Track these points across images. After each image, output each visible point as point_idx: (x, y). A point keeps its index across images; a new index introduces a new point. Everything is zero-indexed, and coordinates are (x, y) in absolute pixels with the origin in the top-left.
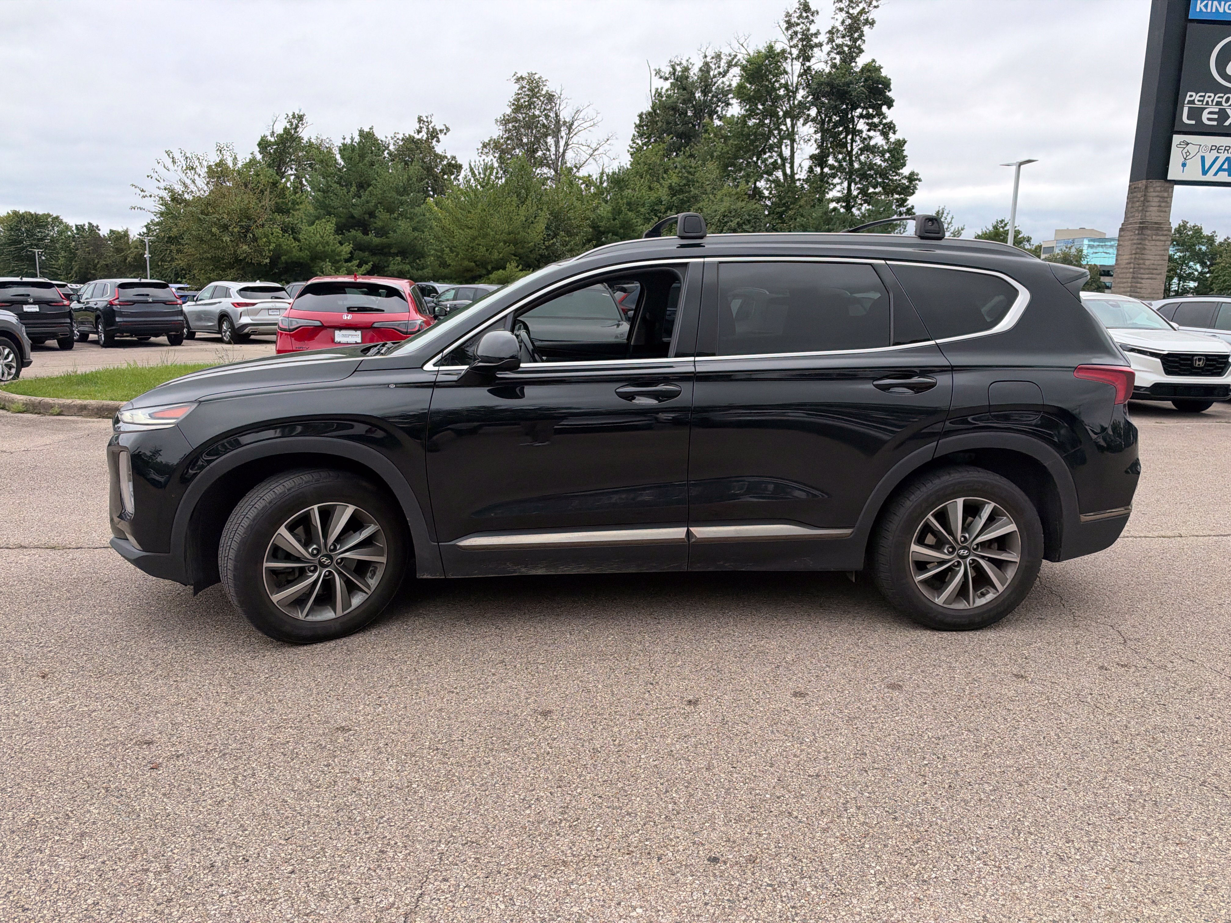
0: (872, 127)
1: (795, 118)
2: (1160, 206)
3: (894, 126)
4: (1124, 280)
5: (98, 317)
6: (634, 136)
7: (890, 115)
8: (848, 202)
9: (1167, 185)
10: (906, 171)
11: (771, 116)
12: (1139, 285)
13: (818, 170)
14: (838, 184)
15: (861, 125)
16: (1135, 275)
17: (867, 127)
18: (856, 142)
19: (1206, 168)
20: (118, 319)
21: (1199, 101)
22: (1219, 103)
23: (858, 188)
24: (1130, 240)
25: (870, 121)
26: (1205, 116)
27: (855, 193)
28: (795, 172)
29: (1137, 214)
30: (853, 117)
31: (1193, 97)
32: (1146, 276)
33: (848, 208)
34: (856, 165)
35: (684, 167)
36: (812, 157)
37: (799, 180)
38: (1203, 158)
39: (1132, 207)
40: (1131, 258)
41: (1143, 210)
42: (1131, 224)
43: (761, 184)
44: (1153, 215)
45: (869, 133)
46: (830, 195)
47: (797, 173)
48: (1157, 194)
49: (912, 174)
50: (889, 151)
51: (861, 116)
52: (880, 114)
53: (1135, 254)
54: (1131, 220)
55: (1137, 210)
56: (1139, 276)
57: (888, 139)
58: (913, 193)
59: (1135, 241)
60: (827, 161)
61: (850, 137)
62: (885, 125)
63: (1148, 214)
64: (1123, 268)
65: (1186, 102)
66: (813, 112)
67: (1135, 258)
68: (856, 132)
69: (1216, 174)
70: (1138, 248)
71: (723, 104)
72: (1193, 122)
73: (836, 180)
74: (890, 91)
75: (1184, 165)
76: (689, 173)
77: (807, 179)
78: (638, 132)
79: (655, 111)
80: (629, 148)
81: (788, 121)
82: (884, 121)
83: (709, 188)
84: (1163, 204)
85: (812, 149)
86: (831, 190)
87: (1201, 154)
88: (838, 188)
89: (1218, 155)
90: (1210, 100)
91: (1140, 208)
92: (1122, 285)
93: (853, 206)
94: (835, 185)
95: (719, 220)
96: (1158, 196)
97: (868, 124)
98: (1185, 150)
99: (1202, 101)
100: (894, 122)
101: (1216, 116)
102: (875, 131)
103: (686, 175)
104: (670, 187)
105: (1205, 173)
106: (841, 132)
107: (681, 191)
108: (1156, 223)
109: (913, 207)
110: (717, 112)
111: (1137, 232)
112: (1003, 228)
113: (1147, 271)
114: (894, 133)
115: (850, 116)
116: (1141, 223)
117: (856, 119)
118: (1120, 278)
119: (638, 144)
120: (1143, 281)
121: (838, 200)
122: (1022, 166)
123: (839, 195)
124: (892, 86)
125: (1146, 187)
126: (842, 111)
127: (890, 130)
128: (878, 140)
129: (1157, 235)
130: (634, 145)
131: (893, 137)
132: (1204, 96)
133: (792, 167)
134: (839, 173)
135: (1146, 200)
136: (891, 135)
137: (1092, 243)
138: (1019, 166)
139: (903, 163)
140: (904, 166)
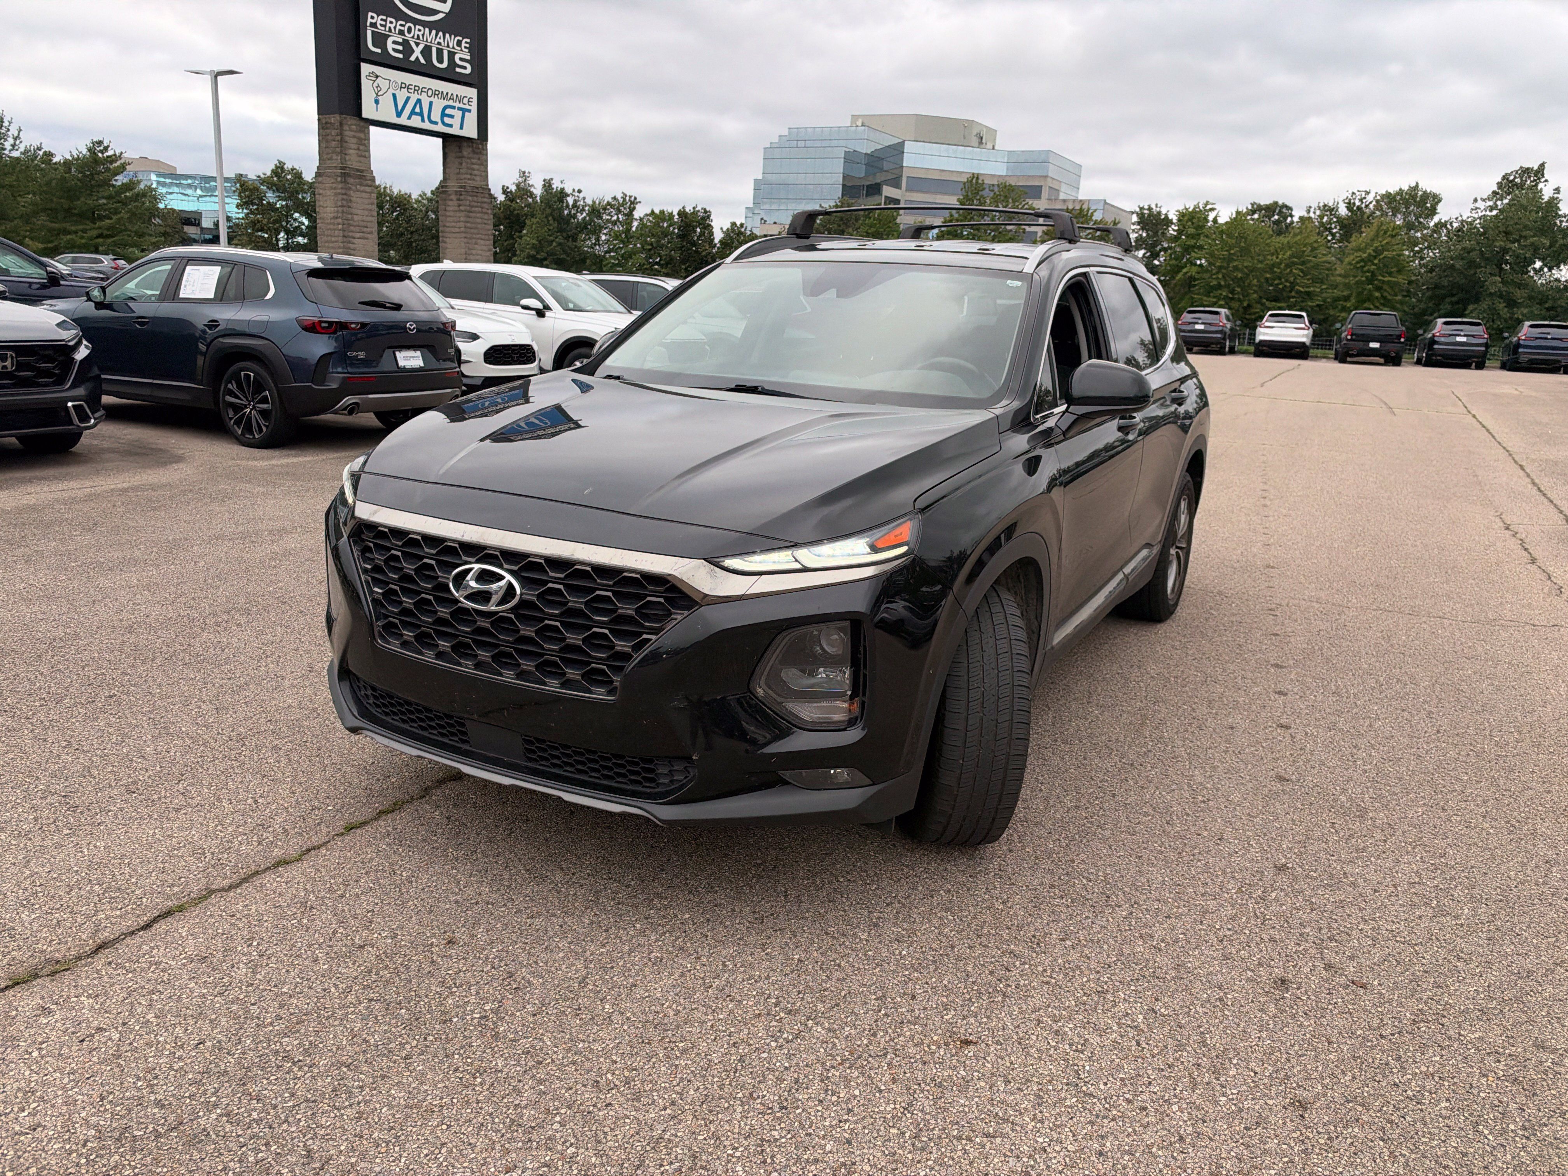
2: (358, 149)
4: (333, 239)
9: (362, 124)
12: (352, 246)
16: (346, 234)
19: (400, 108)
21: (381, 25)
22: (401, 33)
24: (332, 188)
26: (390, 46)
29: (335, 157)
31: (372, 18)
32: (358, 235)
38: (394, 96)
39: (326, 147)
40: (338, 212)
41: (341, 152)
42: (329, 168)
44: (353, 161)
48: (353, 133)
53: (342, 206)
54: (329, 163)
55: (334, 152)
56: (351, 234)
59: (338, 191)
63: (347, 158)
64: (327, 224)
65: (368, 24)
67: (343, 212)
69: (409, 118)
70: (343, 199)
72: (379, 51)
75: (377, 102)
84: (361, 148)
87: (391, 91)
89: (409, 95)
90: (392, 26)
91: (338, 150)
92: (331, 245)
96: (354, 137)
98: (375, 85)
99: (385, 26)
101: (400, 48)
105: (399, 114)
108: (358, 170)
111: (339, 179)
112: (102, 152)
113: (357, 229)
116: (342, 168)
118: (328, 236)
120: (355, 241)
122: (219, 78)
125: (341, 124)
129: (361, 185)
132: (385, 21)
135: (342, 140)
137: (162, 180)
138: (216, 77)
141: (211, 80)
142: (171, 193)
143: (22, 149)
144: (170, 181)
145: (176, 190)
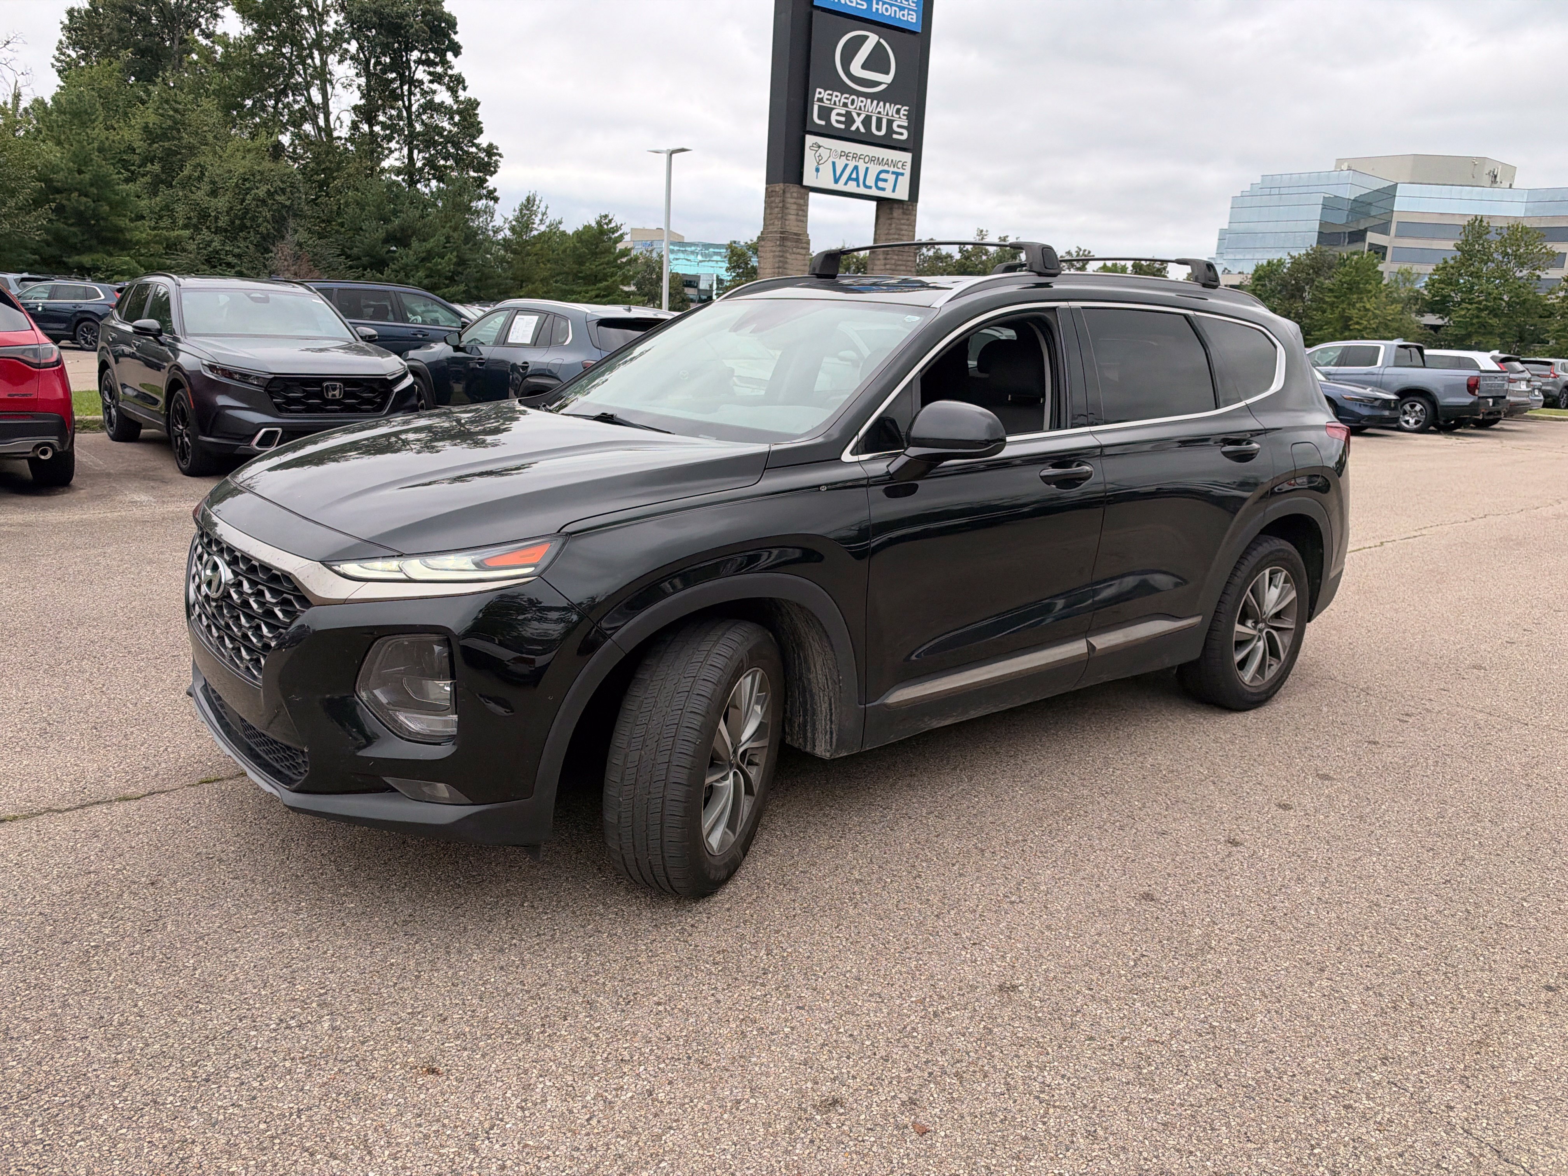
0: (437, 78)
1: (325, 52)
2: (797, 215)
3: (464, 81)
6: (61, 42)
7: (458, 65)
8: (411, 175)
9: (803, 191)
10: (483, 141)
11: (292, 45)
13: (365, 127)
14: (396, 150)
15: (420, 74)
17: (429, 78)
18: (415, 95)
19: (838, 175)
21: (827, 99)
22: (845, 105)
23: (424, 158)
24: (770, 251)
25: (432, 69)
26: (834, 117)
27: (419, 164)
28: (332, 127)
29: (776, 223)
30: (408, 61)
31: (820, 93)
33: (412, 183)
34: (419, 127)
35: (167, 102)
36: (355, 108)
37: (340, 138)
38: (834, 163)
39: (770, 214)
41: (782, 217)
42: (771, 232)
43: (285, 139)
44: (792, 226)
45: (431, 85)
46: (385, 164)
47: (335, 129)
48: (794, 200)
49: (490, 146)
50: (459, 112)
51: (419, 62)
52: (444, 63)
53: (779, 268)
54: (771, 228)
55: (776, 218)
57: (458, 97)
58: (495, 172)
59: (777, 253)
60: (376, 116)
61: (406, 87)
62: (451, 77)
63: (787, 223)
65: (816, 99)
66: (353, 47)
68: (414, 83)
69: (846, 184)
70: (780, 261)
71: (209, 15)
72: (823, 123)
73: (393, 145)
74: (456, 33)
75: (817, 170)
76: (176, 111)
77: (350, 137)
78: (68, 38)
79: (95, 10)
80: (53, 61)
81: (316, 54)
82: (450, 72)
83: (210, 137)
84: (800, 213)
85: (355, 98)
86: (387, 156)
87: (831, 159)
88: (396, 154)
89: (848, 162)
90: (837, 99)
91: (780, 215)
93: (419, 181)
94: (391, 151)
95: (237, 185)
96: (795, 203)
97: (430, 73)
98: (817, 154)
99: (830, 100)
100: (463, 75)
101: (843, 119)
102: (439, 83)
103: (171, 113)
104: (146, 128)
105: (836, 181)
106: (395, 79)
107: (164, 136)
108: (796, 234)
109: (495, 190)
110: (199, 25)
111: (778, 243)
112: (607, 224)
114: (465, 89)
115: (404, 59)
116: (782, 233)
117: (412, 64)
119: (69, 56)
121: (398, 172)
122: (673, 155)
123: (398, 164)
124: (458, 28)
125: (784, 192)
126: (394, 50)
127: (459, 84)
128: (443, 96)
129: (798, 248)
130: (63, 57)
131: (462, 95)
132: (831, 95)
133: (327, 120)
134: (396, 135)
135: (784, 207)
136: (461, 92)
137: (671, 247)
138: (671, 155)
139: (480, 131)
140: (481, 136)
141: (665, 156)
142: (677, 259)
143: (547, 223)
144: (676, 248)
145: (681, 256)
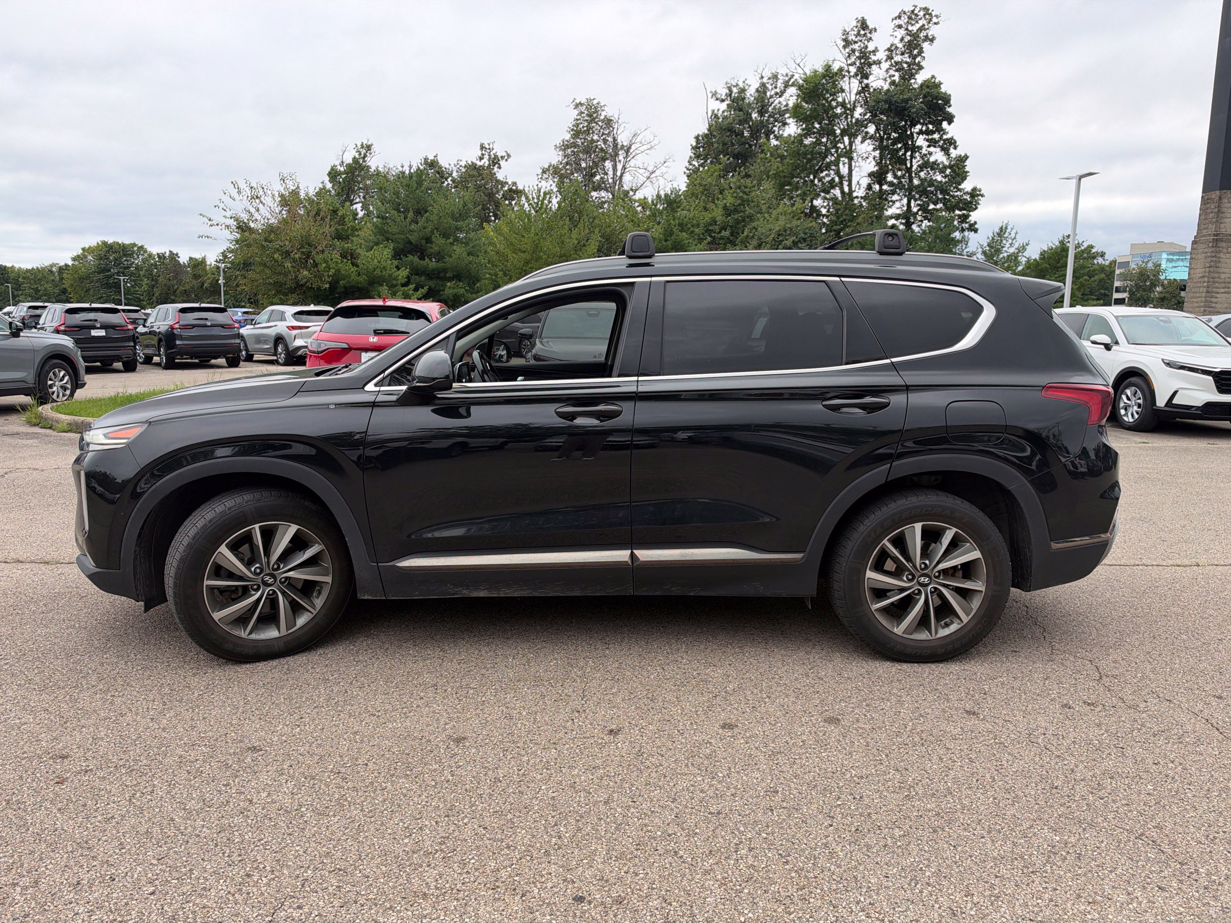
0: (932, 143)
1: (853, 136)
3: (955, 142)
4: (1198, 295)
5: (160, 340)
6: (691, 157)
7: (951, 130)
8: (907, 219)
10: (967, 186)
11: (828, 135)
12: (1214, 300)
13: (877, 187)
14: (897, 201)
15: (921, 141)
16: (1210, 290)
17: (927, 143)
18: (915, 158)
20: (178, 342)
23: (918, 205)
24: (1203, 252)
25: (930, 137)
27: (915, 210)
28: (853, 189)
29: (1210, 226)
30: (912, 134)
32: (1223, 290)
33: (908, 225)
34: (916, 182)
35: (739, 188)
36: (871, 175)
37: (857, 197)
39: (1206, 219)
40: (1205, 272)
41: (1217, 221)
42: (1204, 236)
43: (818, 202)
44: (1228, 228)
45: (928, 149)
46: (890, 212)
47: (855, 191)
48: (1230, 205)
49: (974, 189)
50: (951, 167)
51: (921, 132)
52: (940, 130)
53: (1209, 267)
54: (1204, 232)
55: (1211, 222)
56: (1214, 290)
57: (949, 155)
58: (976, 208)
59: (1209, 254)
60: (885, 178)
61: (909, 153)
62: (944, 140)
63: (1222, 226)
64: (1195, 283)
66: (871, 129)
67: (1210, 271)
68: (915, 149)
70: (1212, 261)
71: (780, 124)
73: (895, 197)
74: (949, 106)
76: (745, 193)
77: (865, 196)
78: (694, 154)
79: (711, 134)
80: (685, 170)
81: (846, 139)
82: (945, 137)
83: (764, 208)
85: (871, 166)
86: (890, 207)
91: (1214, 220)
92: (1195, 300)
93: (913, 223)
94: (894, 202)
95: (774, 239)
96: (1230, 207)
97: (927, 140)
100: (954, 138)
102: (935, 147)
103: (741, 194)
104: (725, 208)
106: (900, 149)
107: (736, 211)
109: (975, 223)
110: (774, 132)
111: (1211, 245)
113: (1223, 285)
114: (955, 148)
115: (909, 133)
116: (1214, 235)
117: (915, 135)
118: (1193, 293)
119: (694, 165)
120: (1218, 295)
121: (897, 217)
122: (1083, 179)
123: (898, 212)
124: (952, 102)
125: (1220, 198)
126: (900, 128)
127: (950, 145)
128: (938, 156)
130: (691, 167)
131: (954, 153)
133: (850, 185)
134: (898, 190)
135: (1220, 212)
136: (952, 150)
137: (1171, 257)
138: (1080, 179)
139: (964, 178)
140: (965, 182)
141: (1074, 182)
143: (1016, 245)
144: (1178, 257)
